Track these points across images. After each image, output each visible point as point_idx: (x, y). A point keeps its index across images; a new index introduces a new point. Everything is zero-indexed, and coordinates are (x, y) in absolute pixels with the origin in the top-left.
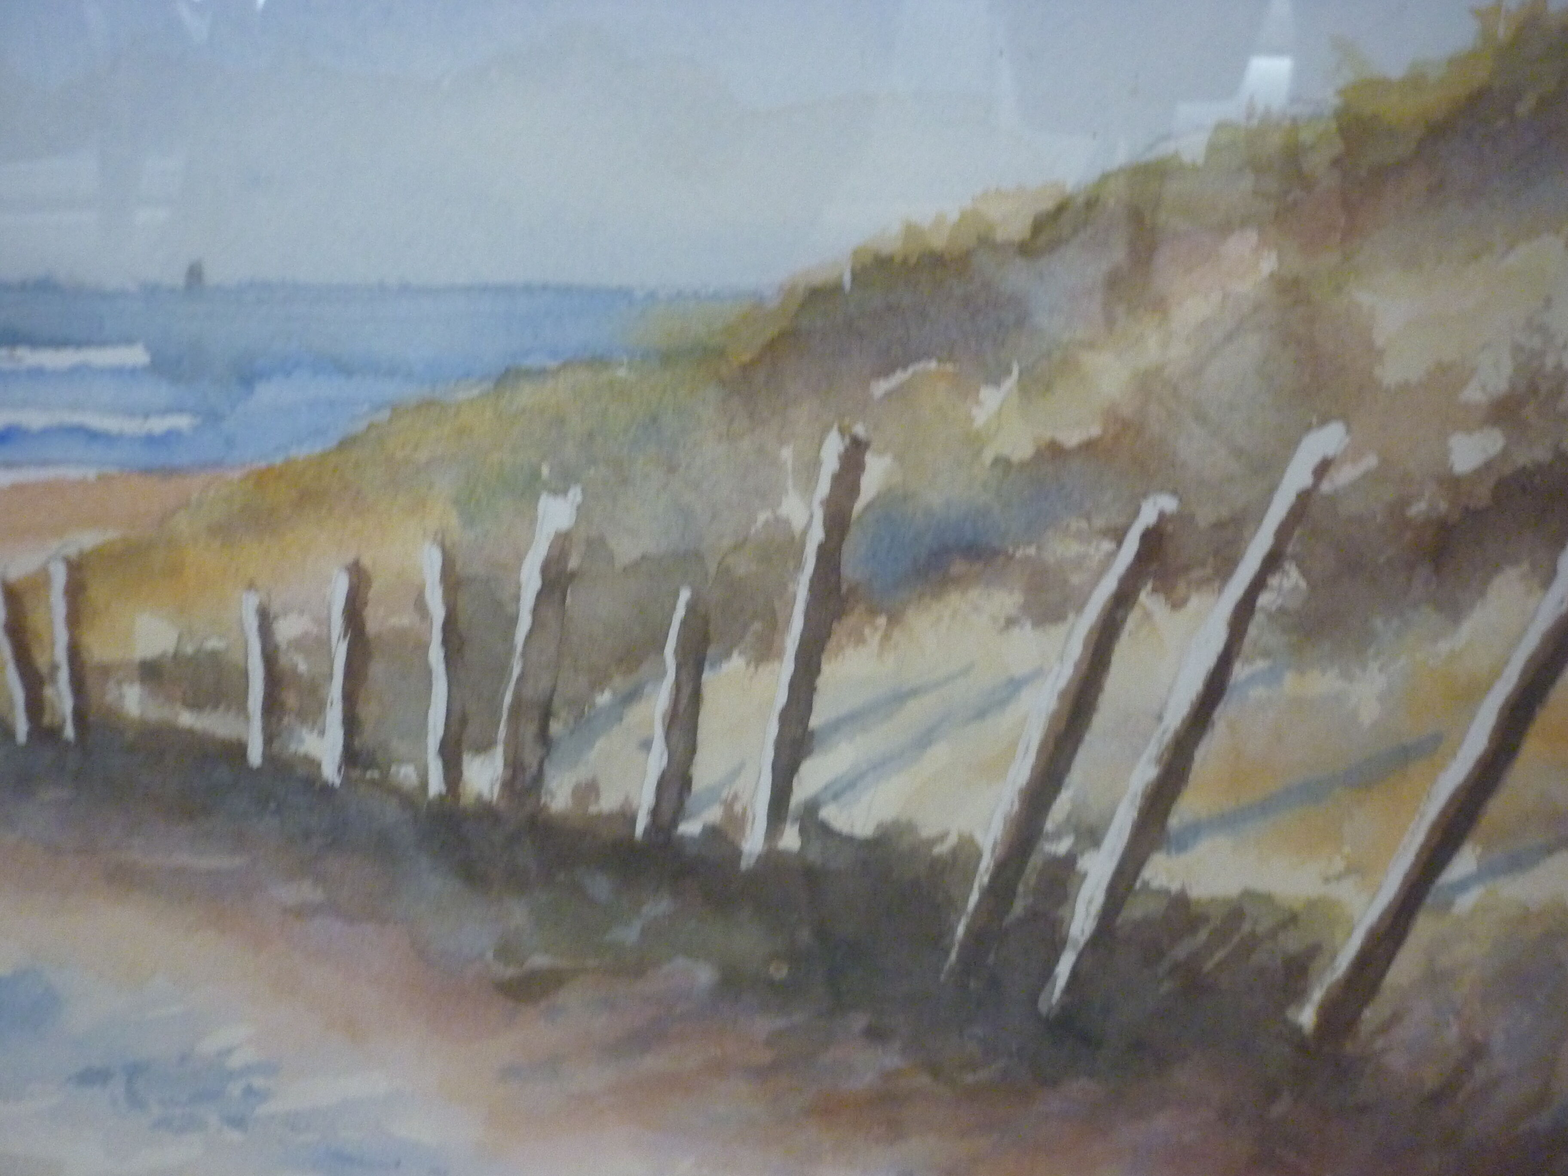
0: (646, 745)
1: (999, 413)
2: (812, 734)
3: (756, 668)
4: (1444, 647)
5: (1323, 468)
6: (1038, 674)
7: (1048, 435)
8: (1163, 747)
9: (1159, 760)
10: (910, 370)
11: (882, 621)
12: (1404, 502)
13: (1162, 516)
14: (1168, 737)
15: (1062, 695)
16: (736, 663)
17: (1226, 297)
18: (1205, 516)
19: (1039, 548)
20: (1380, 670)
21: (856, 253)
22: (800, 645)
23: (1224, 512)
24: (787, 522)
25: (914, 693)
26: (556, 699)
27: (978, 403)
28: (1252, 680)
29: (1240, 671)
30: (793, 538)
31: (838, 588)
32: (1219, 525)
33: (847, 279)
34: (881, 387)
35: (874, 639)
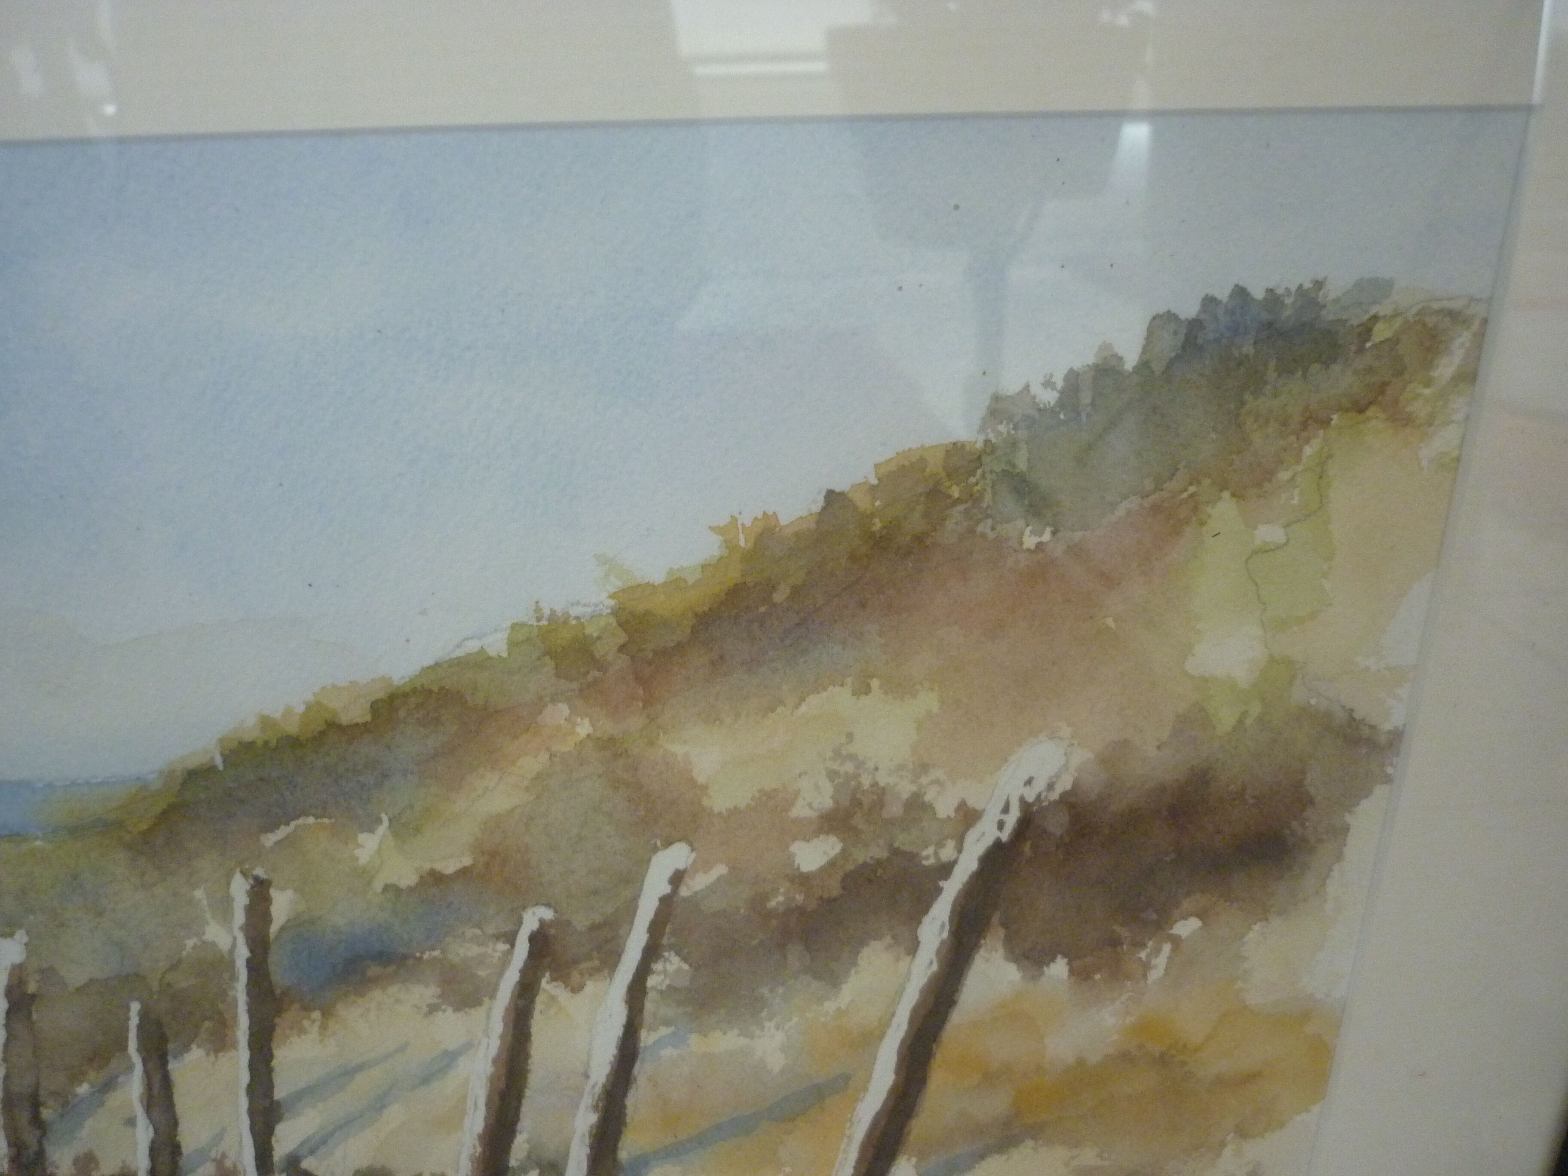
0: (131, 1122)
1: (379, 851)
2: (278, 1104)
3: (216, 1057)
4: (830, 1006)
5: (677, 878)
6: (468, 1046)
7: (427, 866)
8: (596, 1097)
9: (595, 1108)
10: (293, 824)
11: (316, 1015)
12: (764, 897)
13: (542, 922)
14: (598, 1089)
15: (495, 1061)
16: (196, 1054)
17: (552, 756)
18: (581, 921)
19: (443, 951)
20: (777, 1028)
21: (221, 741)
22: (251, 1035)
23: (598, 918)
24: (214, 944)
25: (360, 1068)
26: (42, 1092)
27: (359, 846)
28: (659, 1043)
29: (646, 1038)
30: (223, 957)
31: (272, 992)
32: (594, 928)
33: (219, 761)
34: (270, 840)
35: (314, 1031)
